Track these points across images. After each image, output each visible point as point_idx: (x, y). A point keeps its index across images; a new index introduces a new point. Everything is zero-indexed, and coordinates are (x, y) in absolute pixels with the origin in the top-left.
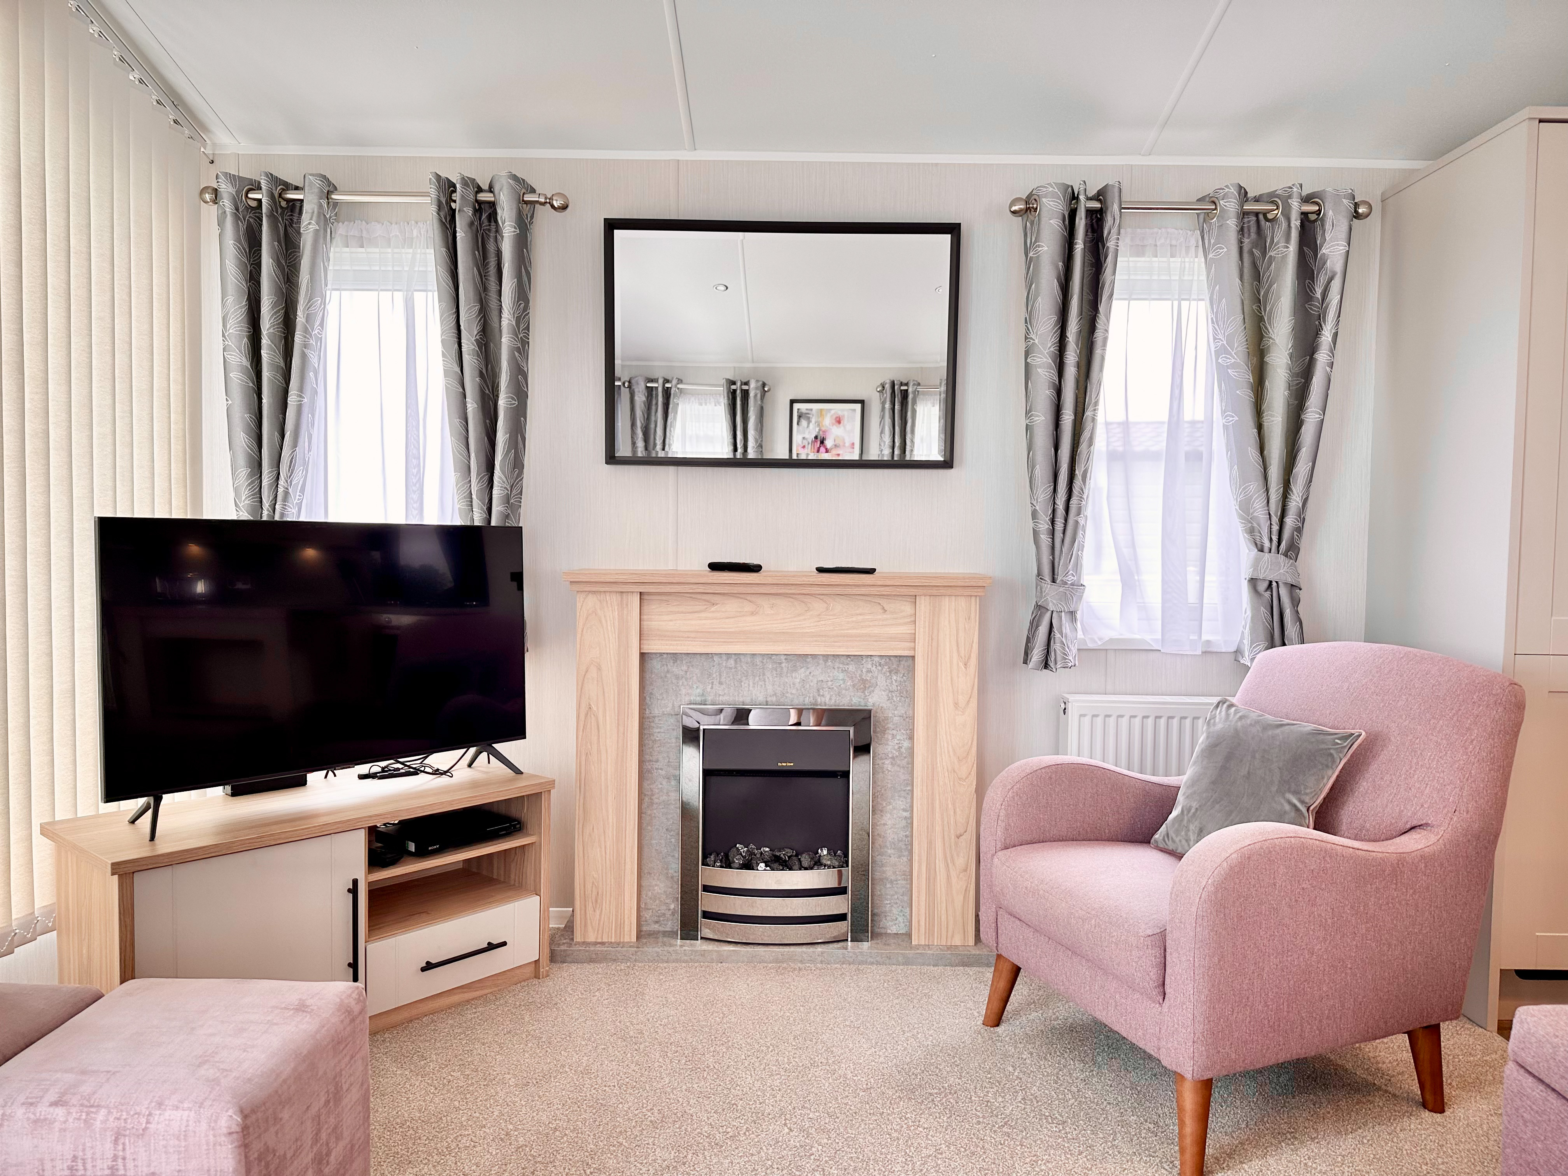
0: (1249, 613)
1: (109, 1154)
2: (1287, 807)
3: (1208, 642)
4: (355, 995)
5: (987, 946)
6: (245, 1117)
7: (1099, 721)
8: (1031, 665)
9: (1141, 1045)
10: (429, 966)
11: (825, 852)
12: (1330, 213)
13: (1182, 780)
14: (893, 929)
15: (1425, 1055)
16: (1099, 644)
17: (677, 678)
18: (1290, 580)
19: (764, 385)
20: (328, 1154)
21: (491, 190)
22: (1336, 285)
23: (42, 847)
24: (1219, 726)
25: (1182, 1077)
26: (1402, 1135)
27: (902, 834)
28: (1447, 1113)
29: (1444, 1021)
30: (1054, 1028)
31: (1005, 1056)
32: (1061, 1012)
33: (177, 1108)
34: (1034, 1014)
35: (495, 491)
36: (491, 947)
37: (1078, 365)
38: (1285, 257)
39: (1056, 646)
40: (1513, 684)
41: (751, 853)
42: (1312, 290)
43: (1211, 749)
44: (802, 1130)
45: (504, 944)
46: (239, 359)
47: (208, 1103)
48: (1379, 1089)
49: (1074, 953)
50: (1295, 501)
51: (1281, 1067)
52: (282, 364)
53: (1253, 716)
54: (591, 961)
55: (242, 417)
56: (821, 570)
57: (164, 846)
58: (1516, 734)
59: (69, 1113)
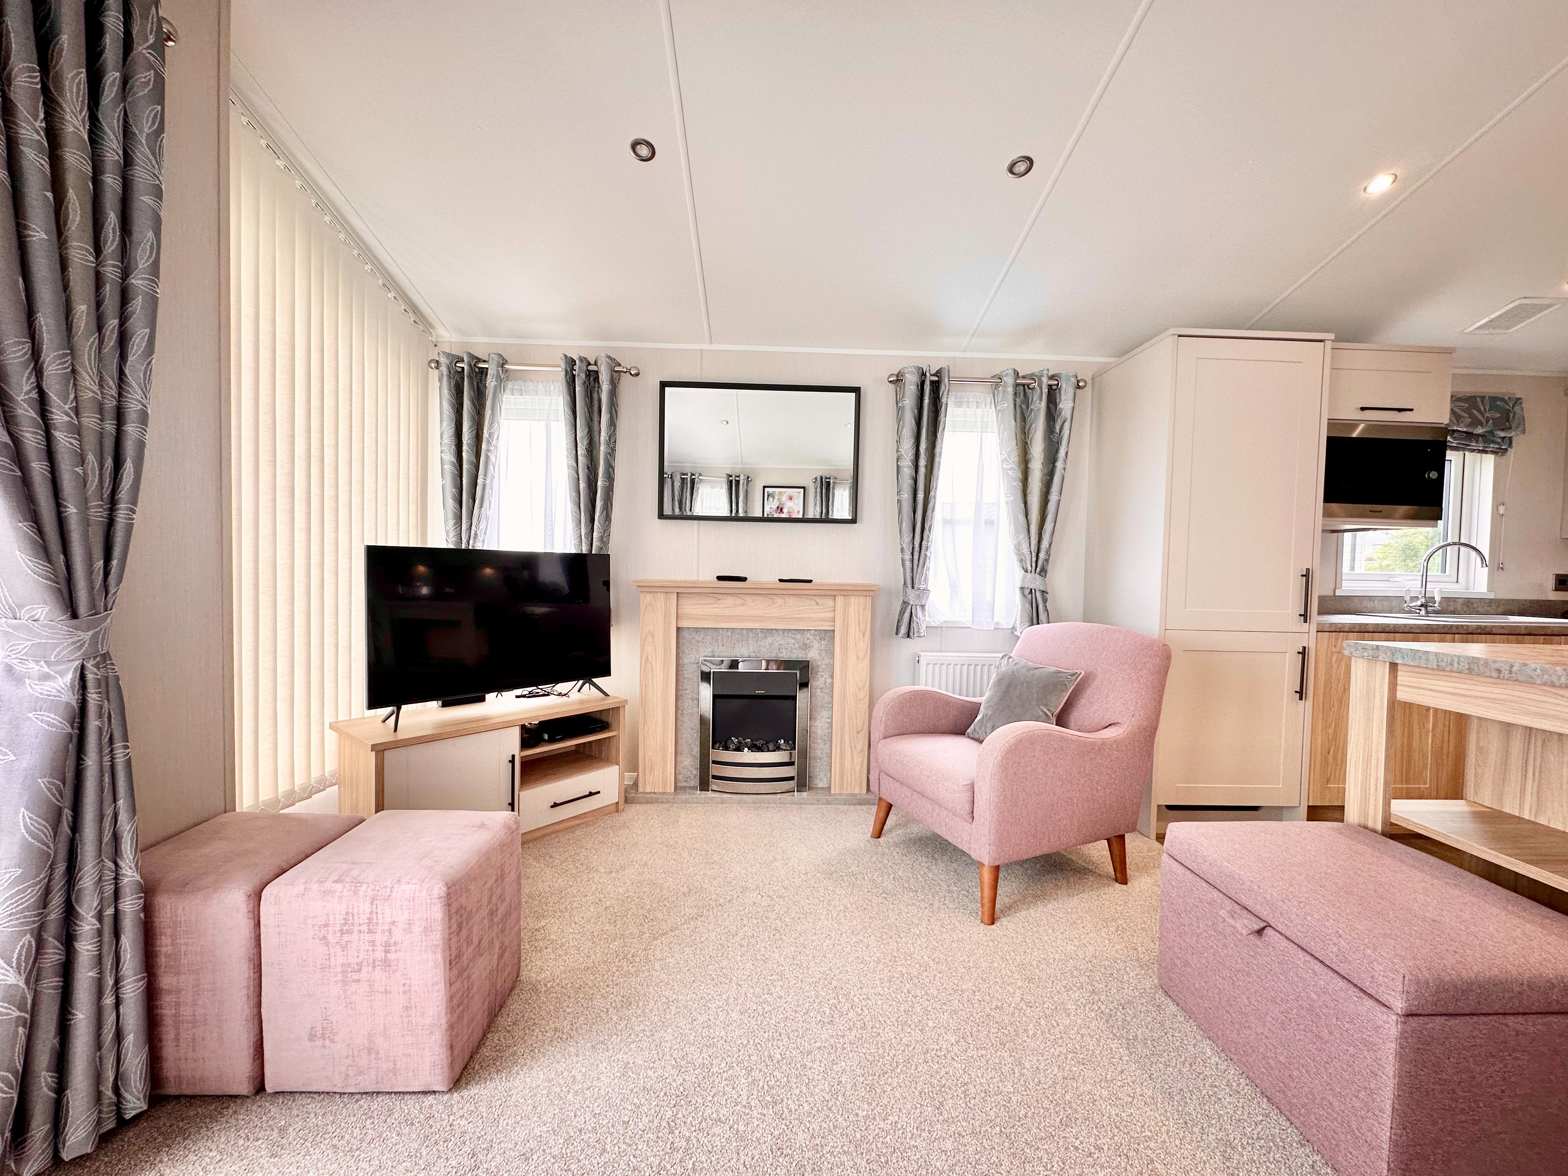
0: (1020, 607)
1: (368, 910)
2: (1041, 713)
3: (997, 623)
4: (513, 819)
5: (873, 793)
6: (449, 888)
7: (937, 667)
8: (900, 635)
9: (960, 847)
10: (555, 805)
11: (782, 742)
12: (1064, 385)
13: (982, 700)
14: (821, 785)
15: (1116, 852)
16: (937, 624)
17: (698, 642)
18: (1042, 589)
19: (748, 477)
20: (497, 910)
21: (596, 364)
22: (1067, 425)
23: (331, 737)
24: (1004, 669)
25: (983, 865)
26: (1104, 897)
27: (826, 731)
28: (1129, 884)
29: (1127, 832)
30: (910, 839)
31: (883, 854)
32: (915, 830)
33: (409, 883)
34: (899, 831)
35: (595, 534)
36: (591, 794)
37: (926, 467)
38: (1039, 409)
39: (914, 625)
40: (1164, 645)
41: (740, 742)
42: (1054, 427)
43: (999, 681)
44: (769, 896)
45: (599, 792)
46: (450, 457)
47: (427, 880)
48: (1091, 871)
49: (923, 796)
50: (1045, 544)
51: (1036, 858)
52: (475, 461)
53: (1023, 662)
54: (648, 802)
55: (450, 491)
56: (781, 581)
57: (402, 735)
58: (1166, 673)
59: (344, 887)
